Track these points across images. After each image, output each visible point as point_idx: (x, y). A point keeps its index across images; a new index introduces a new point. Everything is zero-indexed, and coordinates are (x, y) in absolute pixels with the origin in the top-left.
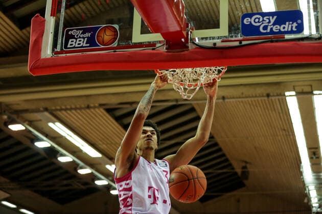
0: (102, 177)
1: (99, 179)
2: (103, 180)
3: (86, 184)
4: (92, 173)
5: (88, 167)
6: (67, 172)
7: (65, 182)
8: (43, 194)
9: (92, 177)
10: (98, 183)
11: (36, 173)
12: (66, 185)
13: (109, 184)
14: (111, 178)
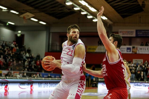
0: (77, 6)
1: (76, 7)
2: (77, 7)
3: (69, 9)
4: (72, 4)
5: (70, 1)
6: (61, 4)
7: (60, 9)
8: (50, 14)
9: (73, 6)
10: (75, 9)
11: (47, 5)
12: (61, 10)
13: (80, 9)
14: (81, 7)
